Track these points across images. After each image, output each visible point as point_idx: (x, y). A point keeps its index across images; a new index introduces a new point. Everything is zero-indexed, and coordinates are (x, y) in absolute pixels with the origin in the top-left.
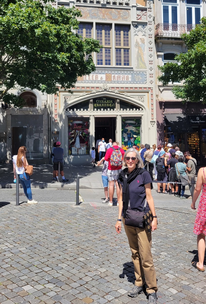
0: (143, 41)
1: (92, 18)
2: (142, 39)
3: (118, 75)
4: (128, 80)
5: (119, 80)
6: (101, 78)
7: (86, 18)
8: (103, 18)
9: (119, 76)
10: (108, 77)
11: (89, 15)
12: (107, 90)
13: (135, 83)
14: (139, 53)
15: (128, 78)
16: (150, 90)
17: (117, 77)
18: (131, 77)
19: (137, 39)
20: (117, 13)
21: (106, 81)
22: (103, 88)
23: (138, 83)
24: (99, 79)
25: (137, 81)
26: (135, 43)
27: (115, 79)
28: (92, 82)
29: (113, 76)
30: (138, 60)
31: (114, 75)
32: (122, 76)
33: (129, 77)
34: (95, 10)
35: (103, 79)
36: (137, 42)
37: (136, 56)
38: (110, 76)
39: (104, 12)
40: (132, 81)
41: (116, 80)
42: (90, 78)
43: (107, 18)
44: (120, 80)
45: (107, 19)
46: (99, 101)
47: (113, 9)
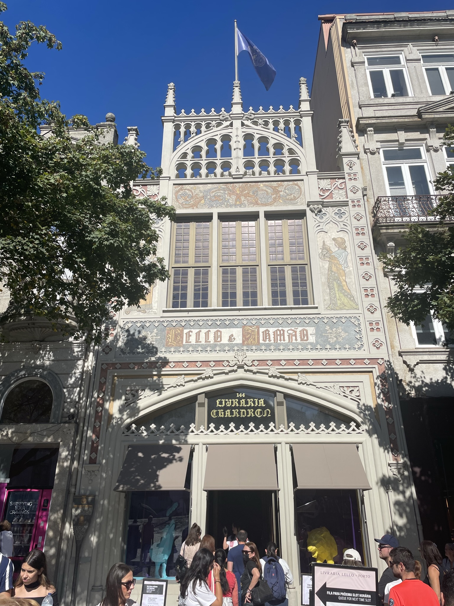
0: (341, 244)
1: (212, 206)
2: (339, 239)
3: (277, 329)
4: (307, 339)
5: (280, 340)
6: (231, 338)
7: (197, 207)
8: (238, 203)
9: (280, 331)
10: (250, 334)
11: (203, 201)
12: (246, 368)
13: (328, 346)
14: (332, 271)
15: (304, 335)
16: (376, 366)
17: (274, 332)
18: (314, 332)
19: (324, 242)
20: (269, 191)
21: (243, 344)
22: (234, 363)
23: (338, 346)
24: (225, 340)
25: (332, 341)
26: (320, 251)
27: (269, 338)
28: (206, 348)
29: (263, 332)
30: (331, 288)
31: (267, 330)
32: (289, 332)
33: (309, 334)
34: (219, 190)
35: (234, 339)
36: (324, 247)
37: (324, 279)
38: (253, 331)
39: (239, 190)
40: (317, 343)
41: (272, 341)
42: (199, 339)
43: (246, 202)
44: (284, 340)
45: (247, 204)
46: (226, 402)
47: (261, 185)
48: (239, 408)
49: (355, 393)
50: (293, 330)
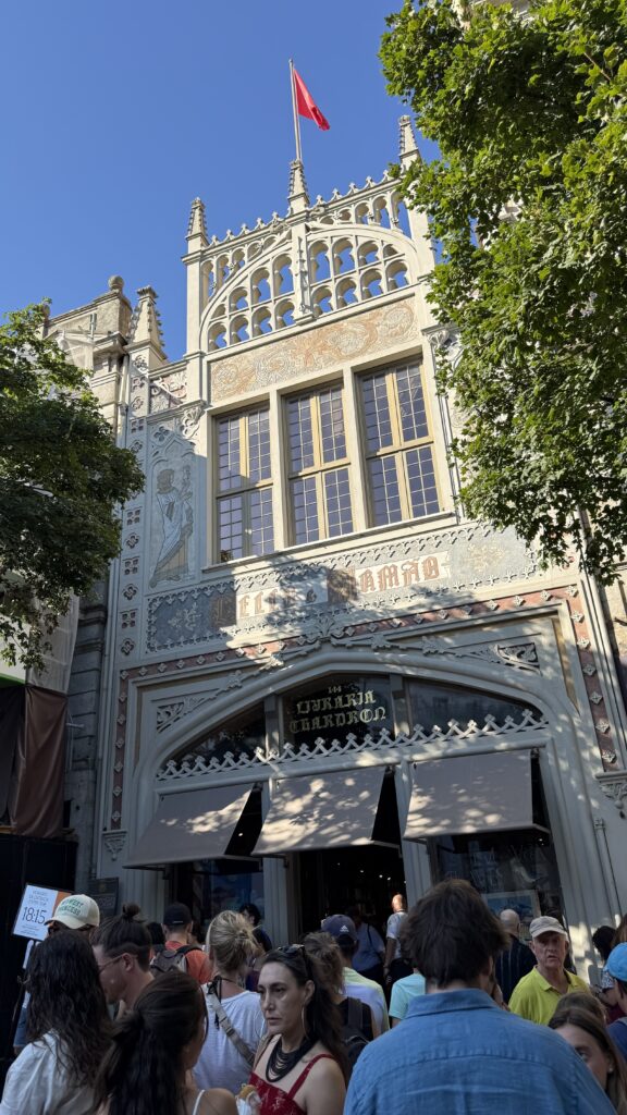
1: (269, 383)
3: (384, 566)
4: (438, 575)
5: (391, 585)
6: (310, 596)
7: (245, 390)
8: (308, 365)
9: (390, 570)
10: (340, 583)
11: (254, 378)
13: (475, 581)
15: (432, 568)
16: (563, 601)
17: (379, 573)
18: (448, 559)
20: (358, 330)
21: (329, 603)
22: (314, 637)
23: (491, 578)
25: (480, 569)
27: (372, 585)
28: (270, 619)
29: (361, 576)
31: (368, 571)
32: (405, 567)
33: (439, 564)
34: (279, 351)
35: (315, 596)
39: (309, 343)
40: (455, 577)
41: (378, 589)
42: (260, 607)
43: (321, 360)
44: (397, 584)
45: (323, 364)
46: (311, 705)
47: (344, 323)
48: (334, 711)
49: (528, 657)
50: (410, 563)
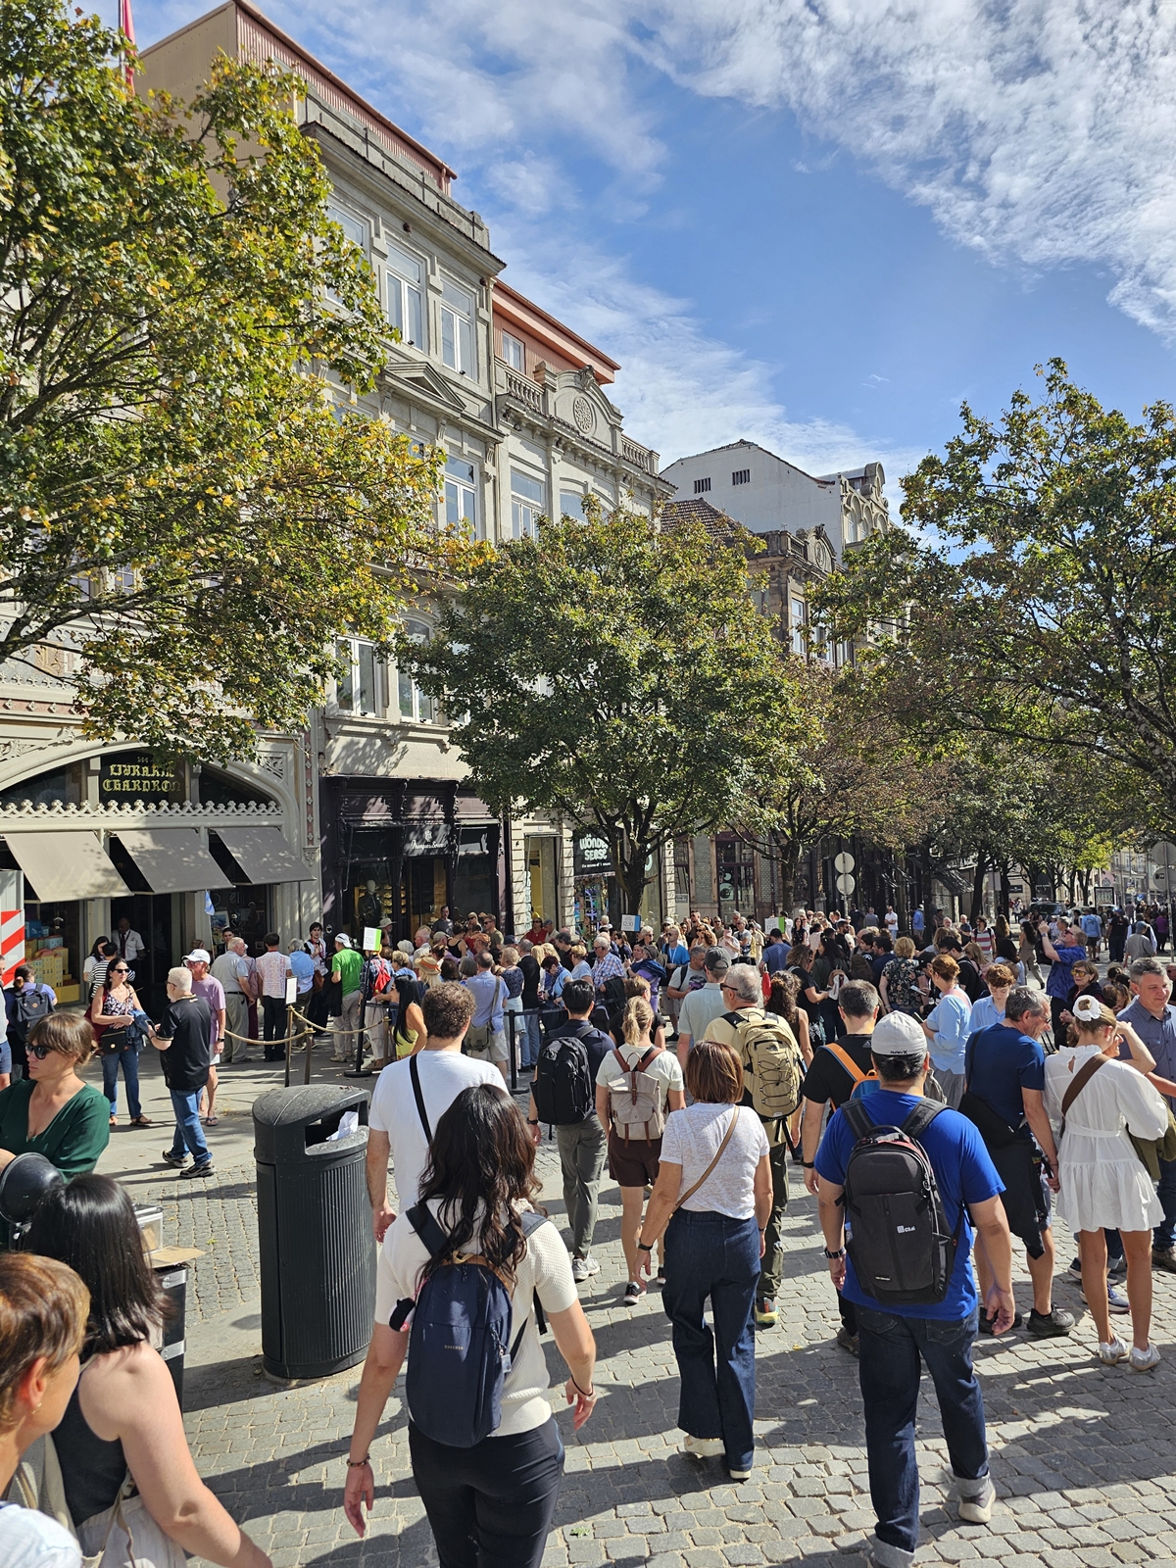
16: (302, 734)
46: (122, 769)
48: (141, 778)
49: (278, 766)
